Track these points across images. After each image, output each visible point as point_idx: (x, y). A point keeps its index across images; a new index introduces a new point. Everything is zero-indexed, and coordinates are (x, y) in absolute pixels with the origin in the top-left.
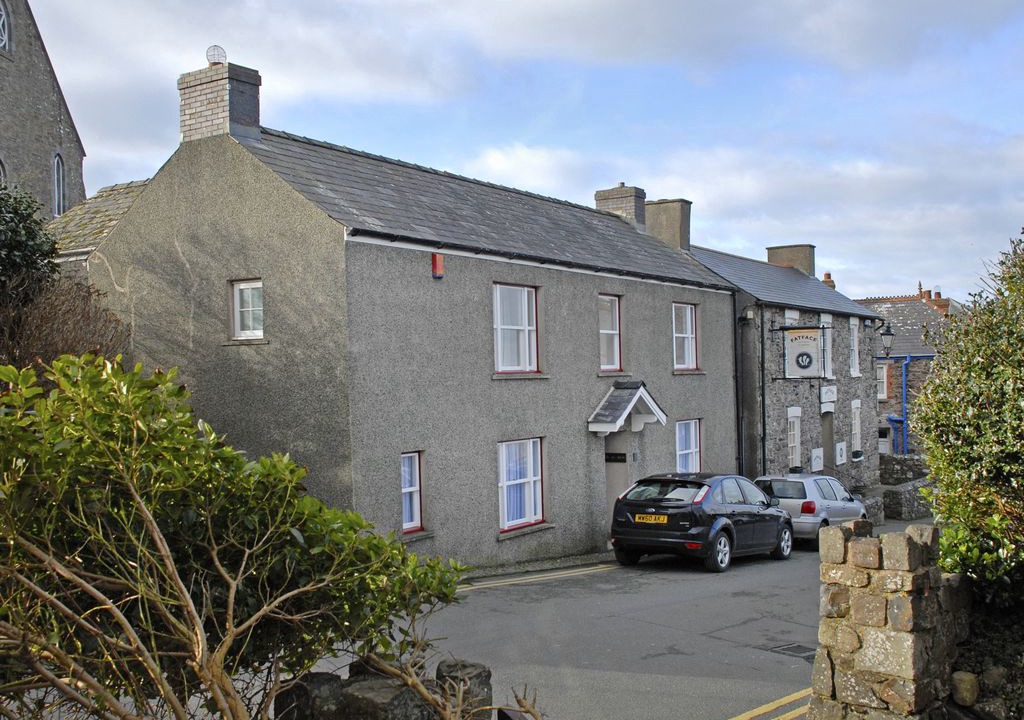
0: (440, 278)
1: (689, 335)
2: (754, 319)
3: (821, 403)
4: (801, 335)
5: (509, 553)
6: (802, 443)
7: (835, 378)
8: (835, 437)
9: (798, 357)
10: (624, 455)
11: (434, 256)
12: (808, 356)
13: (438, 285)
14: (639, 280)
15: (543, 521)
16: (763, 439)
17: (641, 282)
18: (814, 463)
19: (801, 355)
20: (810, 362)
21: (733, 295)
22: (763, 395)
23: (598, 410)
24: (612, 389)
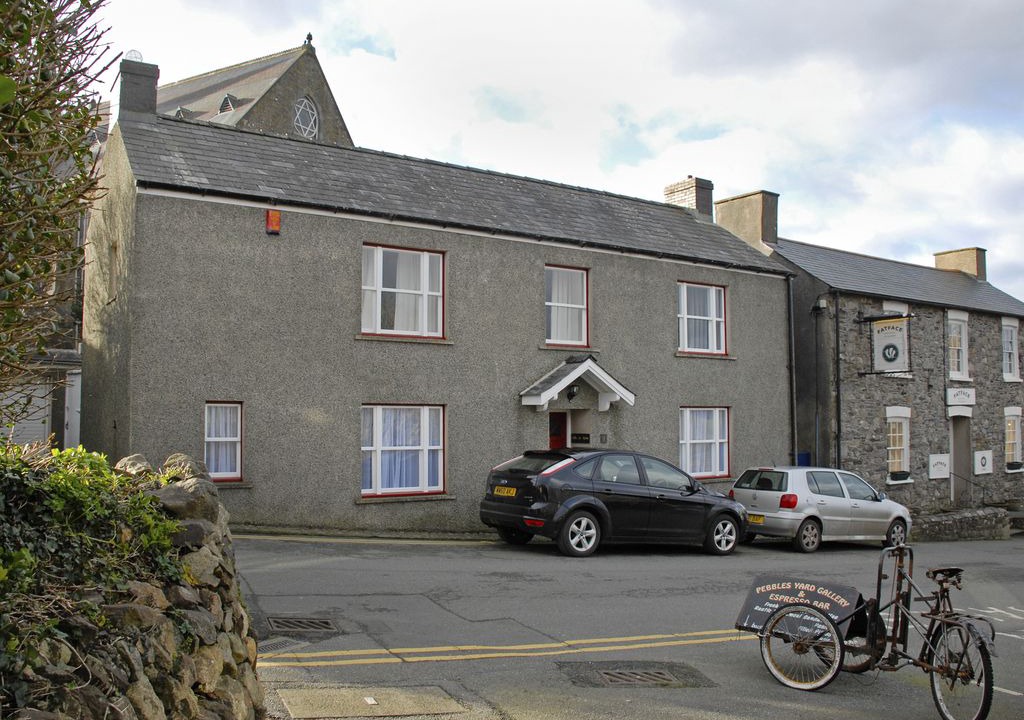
0: (276, 233)
1: (713, 317)
2: (827, 308)
3: (947, 406)
4: (887, 325)
5: (373, 517)
6: (912, 446)
7: (971, 380)
8: (974, 444)
9: (885, 350)
10: (588, 435)
11: (268, 211)
12: (895, 348)
13: (274, 240)
14: (619, 253)
15: (444, 492)
16: (838, 437)
17: (620, 257)
18: (931, 469)
19: (888, 347)
20: (896, 355)
21: (787, 280)
22: (838, 390)
23: (536, 384)
24: (564, 363)
